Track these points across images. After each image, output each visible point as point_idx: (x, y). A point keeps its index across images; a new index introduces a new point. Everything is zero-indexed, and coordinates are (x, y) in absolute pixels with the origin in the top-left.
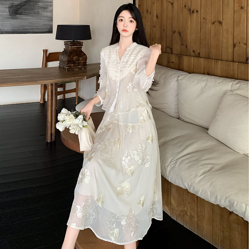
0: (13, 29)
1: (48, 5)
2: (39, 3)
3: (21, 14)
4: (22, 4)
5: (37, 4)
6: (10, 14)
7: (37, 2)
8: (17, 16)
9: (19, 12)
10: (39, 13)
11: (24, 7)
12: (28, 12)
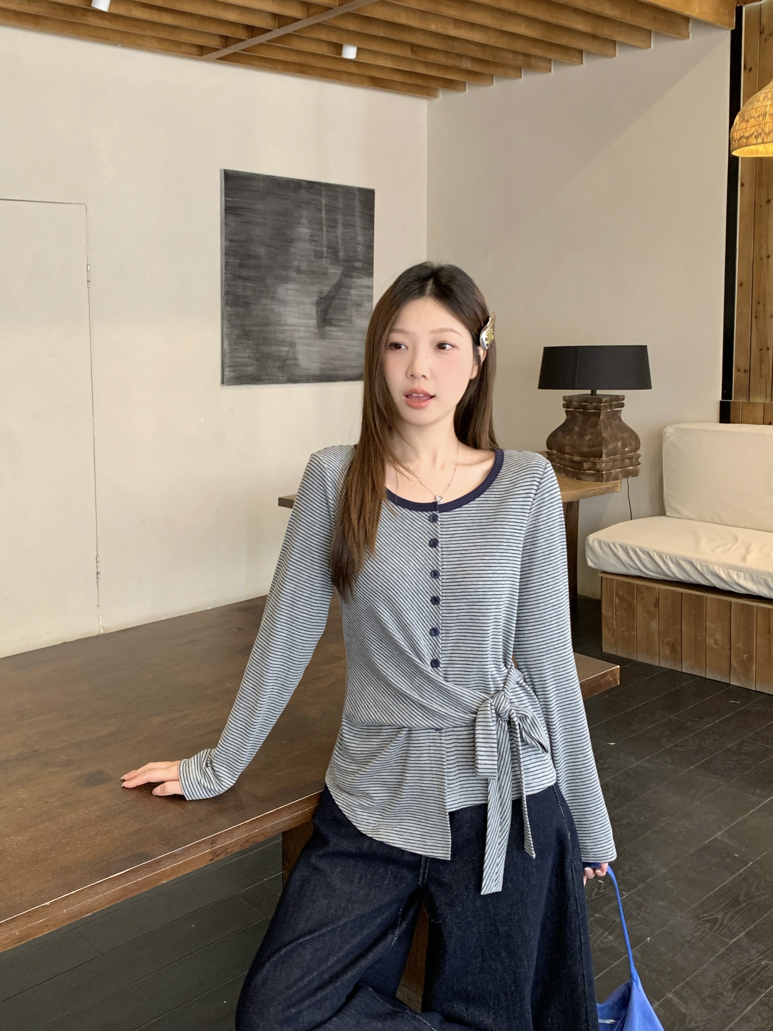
0: (322, 369)
1: (363, 296)
2: (352, 289)
3: (331, 324)
4: (332, 294)
5: (348, 294)
6: (318, 323)
7: (350, 287)
8: (327, 328)
9: (328, 317)
10: (353, 319)
11: (336, 302)
12: (340, 317)
